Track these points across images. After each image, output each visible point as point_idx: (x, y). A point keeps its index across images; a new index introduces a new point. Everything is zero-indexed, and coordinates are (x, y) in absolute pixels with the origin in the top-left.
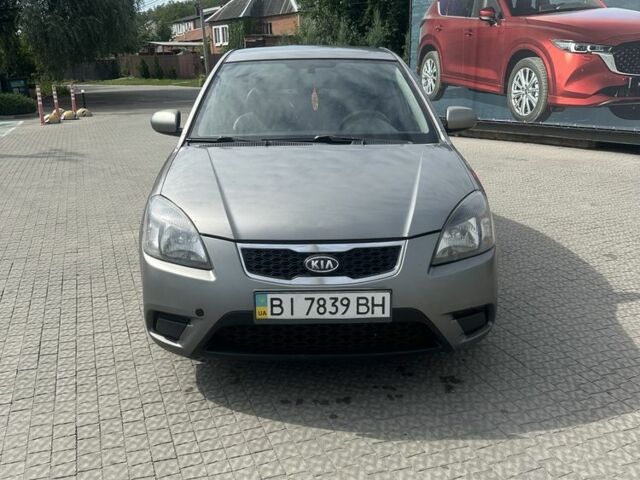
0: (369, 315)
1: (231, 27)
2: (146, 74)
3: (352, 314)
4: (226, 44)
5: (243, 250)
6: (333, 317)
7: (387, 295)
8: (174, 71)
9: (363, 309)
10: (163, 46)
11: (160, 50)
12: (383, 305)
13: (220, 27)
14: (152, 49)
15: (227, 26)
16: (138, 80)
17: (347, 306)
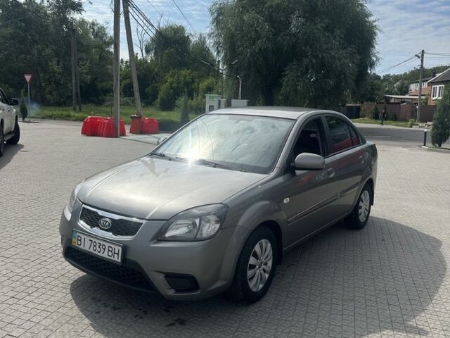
0: (112, 258)
1: (446, 87)
2: (376, 117)
3: (105, 255)
4: (440, 98)
5: (84, 208)
6: (98, 254)
7: (120, 249)
8: (396, 115)
9: (110, 254)
10: (395, 98)
11: (392, 101)
12: (118, 254)
13: (438, 86)
14: (388, 100)
15: (443, 86)
16: (370, 120)
17: (104, 249)
